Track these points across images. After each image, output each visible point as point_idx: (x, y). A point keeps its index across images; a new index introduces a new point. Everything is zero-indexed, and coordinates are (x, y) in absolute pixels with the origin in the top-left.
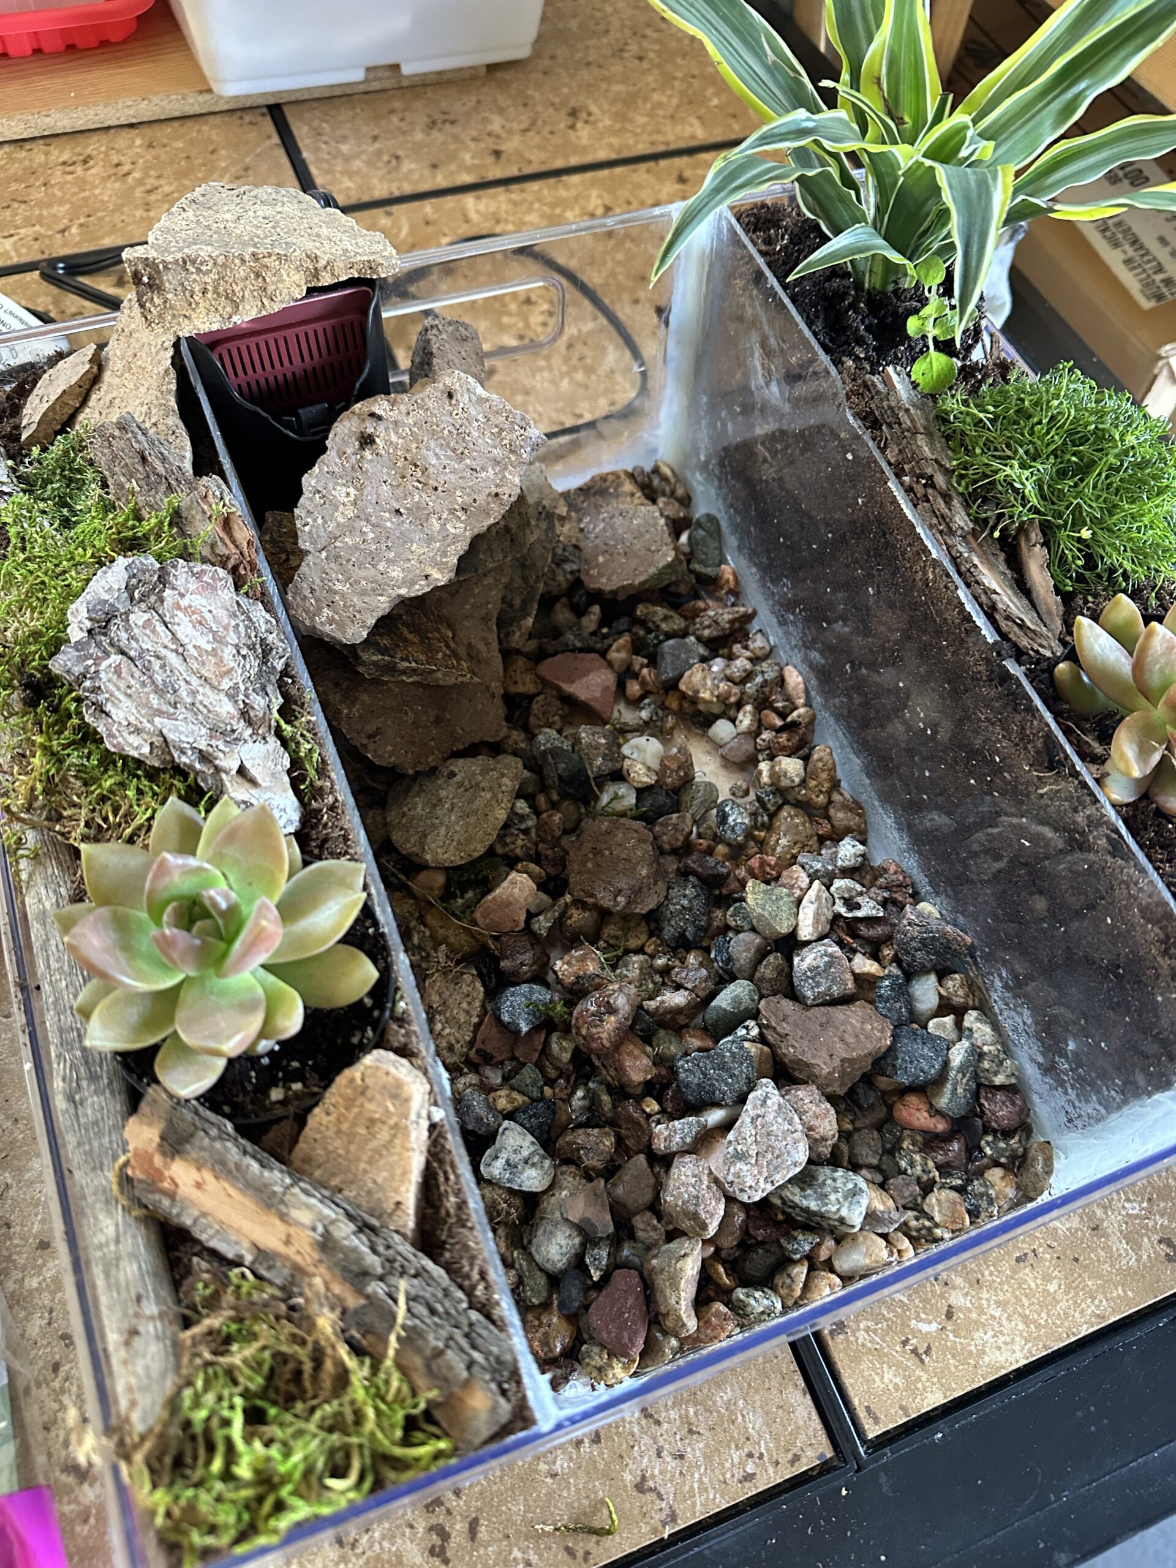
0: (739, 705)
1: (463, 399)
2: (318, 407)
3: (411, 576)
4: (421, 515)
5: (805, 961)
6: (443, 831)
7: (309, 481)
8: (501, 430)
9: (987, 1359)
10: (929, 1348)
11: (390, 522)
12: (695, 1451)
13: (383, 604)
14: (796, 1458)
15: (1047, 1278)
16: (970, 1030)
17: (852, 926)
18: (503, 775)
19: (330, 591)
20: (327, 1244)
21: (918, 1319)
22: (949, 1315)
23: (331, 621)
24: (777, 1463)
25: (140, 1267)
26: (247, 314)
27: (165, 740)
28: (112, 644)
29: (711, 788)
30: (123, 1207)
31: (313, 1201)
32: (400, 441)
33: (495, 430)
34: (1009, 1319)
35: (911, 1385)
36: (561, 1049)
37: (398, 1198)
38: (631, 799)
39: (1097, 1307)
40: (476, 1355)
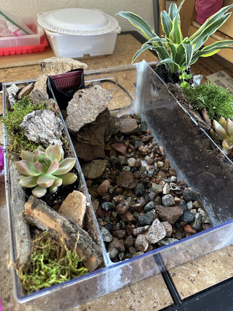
0: (150, 153)
1: (98, 89)
2: (72, 91)
3: (87, 119)
4: (90, 109)
5: (164, 198)
6: (92, 172)
7: (70, 103)
8: (105, 95)
9: (207, 282)
10: (194, 280)
11: (84, 110)
12: (143, 301)
13: (82, 124)
14: (165, 303)
15: (220, 265)
16: (199, 212)
17: (174, 192)
18: (104, 162)
19: (73, 122)
20: (64, 226)
21: (192, 273)
22: (198, 273)
23: (72, 127)
24: (161, 304)
25: (25, 232)
26: (60, 73)
27: (39, 137)
28: (31, 122)
29: (145, 167)
30: (23, 220)
31: (61, 217)
32: (87, 96)
33: (104, 95)
34: (212, 274)
35: (191, 288)
36: (115, 214)
37: (79, 218)
38: (129, 169)
39: (231, 272)
40: (94, 250)
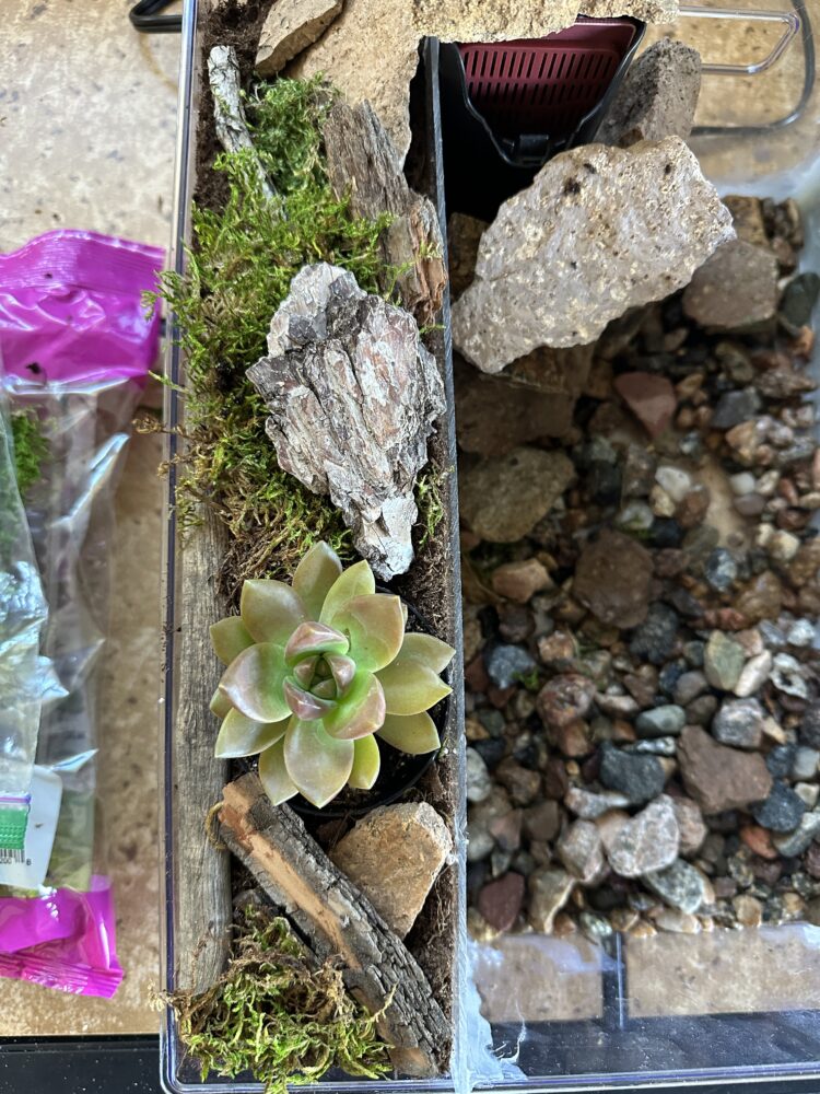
0: (768, 468)
1: (678, 177)
2: (539, 137)
3: (560, 329)
4: (592, 274)
7: (506, 210)
8: (700, 219)
10: (692, 978)
11: (563, 272)
13: (527, 345)
14: (578, 1010)
19: (487, 321)
22: (715, 963)
23: (477, 347)
24: (565, 1008)
27: (328, 480)
28: (304, 375)
29: (715, 533)
30: (210, 841)
31: (347, 903)
32: (603, 198)
33: (694, 216)
36: (524, 707)
38: (647, 523)
